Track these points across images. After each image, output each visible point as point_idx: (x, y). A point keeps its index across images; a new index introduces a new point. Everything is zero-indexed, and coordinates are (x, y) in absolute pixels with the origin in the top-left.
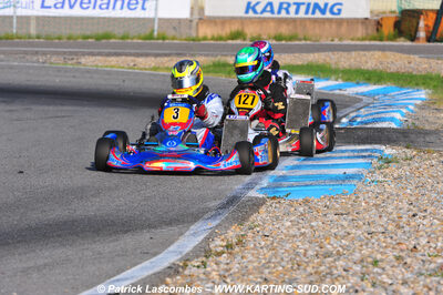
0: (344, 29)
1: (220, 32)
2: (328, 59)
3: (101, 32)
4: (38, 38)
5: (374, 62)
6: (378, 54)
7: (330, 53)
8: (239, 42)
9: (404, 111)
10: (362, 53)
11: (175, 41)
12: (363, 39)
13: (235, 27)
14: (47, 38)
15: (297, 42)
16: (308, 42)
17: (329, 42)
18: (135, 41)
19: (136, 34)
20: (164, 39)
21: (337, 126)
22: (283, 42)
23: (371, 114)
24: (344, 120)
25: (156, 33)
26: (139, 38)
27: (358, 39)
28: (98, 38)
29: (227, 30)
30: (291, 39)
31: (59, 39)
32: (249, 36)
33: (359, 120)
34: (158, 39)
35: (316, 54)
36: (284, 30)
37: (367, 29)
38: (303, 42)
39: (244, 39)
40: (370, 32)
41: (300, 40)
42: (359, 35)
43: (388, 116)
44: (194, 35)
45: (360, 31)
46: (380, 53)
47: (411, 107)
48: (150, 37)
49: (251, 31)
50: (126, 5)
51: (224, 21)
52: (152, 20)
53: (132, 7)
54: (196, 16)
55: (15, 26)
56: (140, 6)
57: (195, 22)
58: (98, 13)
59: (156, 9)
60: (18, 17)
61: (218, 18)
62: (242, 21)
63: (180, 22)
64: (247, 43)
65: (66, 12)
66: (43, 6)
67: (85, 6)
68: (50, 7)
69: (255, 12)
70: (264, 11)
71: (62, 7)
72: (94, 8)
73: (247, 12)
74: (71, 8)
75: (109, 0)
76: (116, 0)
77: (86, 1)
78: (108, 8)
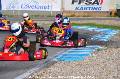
0: (102, 14)
1: (69, 15)
2: (96, 22)
3: (37, 15)
4: (20, 16)
5: (108, 23)
6: (109, 21)
7: (97, 20)
8: (73, 17)
9: (110, 36)
10: (105, 20)
12: (107, 17)
13: (73, 14)
15: (89, 18)
16: (92, 17)
17: (97, 18)
18: (46, 17)
19: (46, 15)
20: (53, 16)
21: (90, 40)
22: (85, 17)
23: (100, 37)
24: (92, 39)
25: (51, 15)
26: (47, 16)
27: (105, 17)
28: (36, 16)
29: (71, 14)
30: (87, 17)
32: (76, 16)
33: (96, 38)
35: (93, 21)
36: (86, 14)
37: (108, 14)
38: (91, 17)
39: (75, 17)
40: (109, 15)
41: (90, 17)
42: (106, 16)
43: (104, 37)
45: (106, 15)
46: (110, 20)
47: (112, 35)
48: (50, 16)
49: (77, 14)
50: (44, 7)
51: (70, 12)
52: (50, 11)
53: (45, 8)
54: (62, 10)
55: (14, 13)
56: (47, 8)
57: (62, 12)
58: (36, 9)
59: (51, 9)
60: (14, 10)
61: (68, 11)
62: (74, 12)
63: (58, 12)
64: (76, 17)
65: (28, 9)
66: (22, 8)
67: (33, 8)
68: (23, 8)
69: (78, 9)
70: (80, 9)
71: (27, 8)
72: (35, 8)
73: (76, 9)
74: (29, 8)
75: (39, 6)
76: (41, 6)
77: (33, 6)
78: (39, 8)
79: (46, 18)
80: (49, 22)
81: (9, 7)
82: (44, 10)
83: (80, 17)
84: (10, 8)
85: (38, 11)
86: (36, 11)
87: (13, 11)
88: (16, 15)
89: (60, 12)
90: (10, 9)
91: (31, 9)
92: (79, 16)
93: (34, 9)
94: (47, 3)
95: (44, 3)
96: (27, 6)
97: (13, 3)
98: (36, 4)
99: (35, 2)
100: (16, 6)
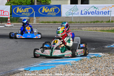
4: (79, 23)
28: (94, 22)
31: (84, 23)
34: (111, 22)
58: (96, 15)
60: (73, 17)
65: (88, 15)
66: (81, 14)
67: (92, 14)
68: (83, 14)
71: (86, 14)
72: (95, 14)
74: (89, 14)
75: (99, 12)
76: (101, 12)
77: (93, 12)
78: (99, 14)
79: (104, 24)
81: (68, 14)
82: (104, 15)
84: (70, 14)
85: (97, 17)
87: (71, 17)
90: (69, 16)
94: (107, 9)
95: (104, 9)
96: (87, 12)
97: (72, 9)
98: (96, 10)
99: (95, 8)
100: (76, 12)
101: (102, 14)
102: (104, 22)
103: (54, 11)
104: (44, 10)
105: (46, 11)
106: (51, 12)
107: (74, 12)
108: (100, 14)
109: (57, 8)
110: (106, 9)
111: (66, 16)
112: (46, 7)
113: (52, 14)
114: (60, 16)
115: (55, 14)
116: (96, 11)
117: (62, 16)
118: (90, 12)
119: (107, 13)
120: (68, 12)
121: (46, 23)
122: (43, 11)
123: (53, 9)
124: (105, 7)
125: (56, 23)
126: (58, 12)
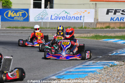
4: (49, 28)
8: (108, 29)
11: (89, 29)
13: (107, 25)
14: (51, 28)
20: (86, 28)
21: (110, 55)
22: (121, 29)
25: (83, 27)
29: (105, 26)
31: (55, 29)
34: (84, 28)
36: (122, 25)
44: (95, 27)
49: (112, 26)
50: (75, 18)
51: (104, 23)
52: (83, 23)
53: (77, 19)
54: (96, 22)
55: (42, 25)
56: (79, 19)
57: (95, 23)
58: (67, 21)
59: (83, 20)
60: (43, 22)
61: (102, 22)
62: (109, 23)
63: (91, 23)
64: (110, 29)
65: (58, 21)
66: (51, 19)
67: (63, 19)
68: (53, 19)
69: (113, 20)
70: (116, 20)
71: (57, 19)
72: (66, 19)
73: (111, 20)
74: (59, 19)
75: (70, 17)
76: (72, 17)
77: (64, 17)
78: (70, 19)
79: (78, 30)
80: (78, 34)
81: (37, 19)
82: (75, 21)
83: (116, 28)
84: (39, 19)
85: (68, 22)
86: (67, 22)
87: (41, 22)
88: (44, 27)
89: (94, 23)
90: (38, 21)
91: (61, 21)
92: (114, 28)
93: (65, 21)
94: (79, 14)
95: (76, 14)
96: (57, 17)
97: (41, 14)
98: (67, 14)
99: (66, 12)
100: (46, 17)
101: (74, 19)
102: (77, 28)
103: (21, 16)
104: (10, 14)
105: (13, 16)
106: (18, 17)
107: (43, 17)
108: (72, 19)
109: (24, 12)
110: (77, 14)
111: (35, 21)
112: (12, 11)
113: (19, 19)
114: (28, 21)
115: (22, 19)
116: (67, 16)
117: (30, 21)
118: (61, 17)
119: (79, 18)
120: (37, 17)
121: (14, 29)
122: (9, 16)
123: (20, 13)
124: (77, 12)
125: (25, 29)
126: (26, 17)
